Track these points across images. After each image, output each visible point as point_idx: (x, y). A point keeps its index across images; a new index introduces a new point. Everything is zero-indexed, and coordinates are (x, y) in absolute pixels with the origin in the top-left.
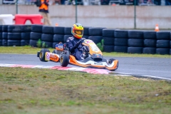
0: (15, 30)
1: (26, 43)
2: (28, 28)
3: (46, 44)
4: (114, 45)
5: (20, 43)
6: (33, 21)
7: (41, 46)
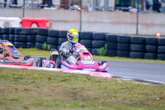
0: (22, 32)
1: (32, 46)
2: (34, 31)
3: (51, 47)
4: (116, 49)
5: (26, 45)
6: (39, 24)
7: (46, 49)
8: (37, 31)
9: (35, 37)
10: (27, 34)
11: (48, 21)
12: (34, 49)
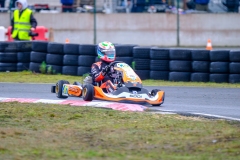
0: (9, 48)
1: (25, 68)
2: (27, 46)
3: (52, 69)
4: (149, 69)
5: (16, 66)
7: (46, 72)
8: (32, 46)
9: (29, 55)
10: (17, 51)
11: (46, 31)
12: (28, 73)
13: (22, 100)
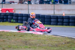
1: (7, 21)
2: (7, 14)
3: (15, 21)
4: (45, 21)
5: (4, 20)
6: (10, 11)
7: (13, 22)
8: (9, 14)
9: (8, 17)
10: (4, 16)
11: (13, 9)
13: (6, 31)
